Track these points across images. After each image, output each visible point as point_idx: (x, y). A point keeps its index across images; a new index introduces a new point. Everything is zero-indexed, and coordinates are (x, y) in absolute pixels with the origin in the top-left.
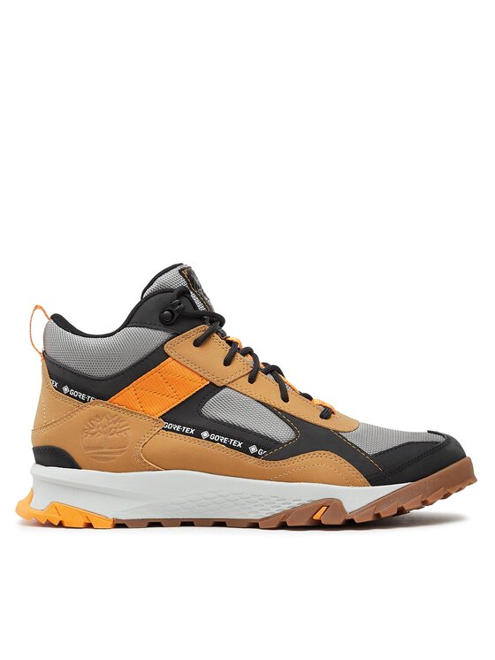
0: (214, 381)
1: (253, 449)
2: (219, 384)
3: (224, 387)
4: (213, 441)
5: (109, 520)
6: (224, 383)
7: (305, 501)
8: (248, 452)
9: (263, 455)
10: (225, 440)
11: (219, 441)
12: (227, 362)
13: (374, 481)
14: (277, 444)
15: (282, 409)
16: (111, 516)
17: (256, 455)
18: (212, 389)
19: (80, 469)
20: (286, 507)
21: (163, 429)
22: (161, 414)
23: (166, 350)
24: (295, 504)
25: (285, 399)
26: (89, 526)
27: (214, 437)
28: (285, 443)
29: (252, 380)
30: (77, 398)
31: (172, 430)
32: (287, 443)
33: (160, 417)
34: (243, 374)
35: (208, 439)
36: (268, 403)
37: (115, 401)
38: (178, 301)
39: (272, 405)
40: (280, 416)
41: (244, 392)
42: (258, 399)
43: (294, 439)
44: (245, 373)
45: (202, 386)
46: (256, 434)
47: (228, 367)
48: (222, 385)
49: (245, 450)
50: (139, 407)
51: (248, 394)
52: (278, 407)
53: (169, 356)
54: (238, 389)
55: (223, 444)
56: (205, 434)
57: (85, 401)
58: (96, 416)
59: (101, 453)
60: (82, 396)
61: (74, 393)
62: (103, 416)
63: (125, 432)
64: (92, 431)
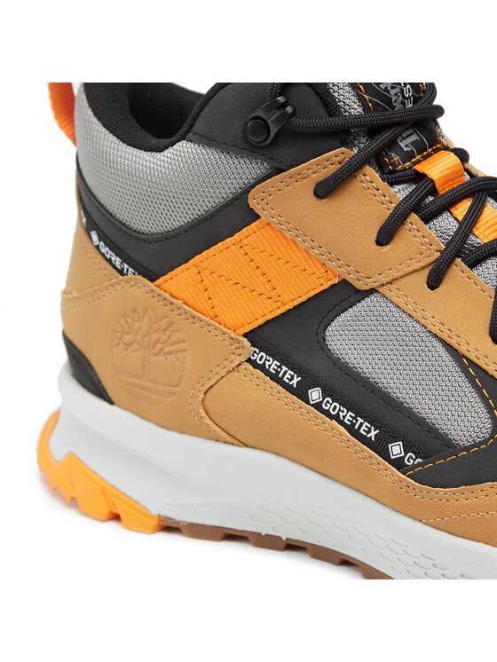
0: (351, 278)
2: (360, 285)
3: (372, 291)
4: (327, 413)
5: (151, 517)
6: (374, 285)
8: (385, 455)
9: (414, 466)
10: (348, 416)
11: (336, 418)
12: (386, 235)
14: (447, 444)
15: (480, 363)
16: (156, 509)
17: (398, 464)
18: (343, 295)
19: (111, 403)
21: (249, 360)
22: (247, 329)
26: (116, 517)
27: (331, 405)
29: (434, 282)
30: (109, 261)
31: (262, 368)
32: (467, 449)
33: (245, 335)
34: (418, 266)
35: (318, 406)
36: (453, 342)
37: (165, 286)
38: (281, 99)
39: (463, 349)
40: (471, 380)
41: (410, 308)
42: (435, 330)
43: (485, 442)
44: (422, 264)
45: (326, 286)
46: (409, 414)
47: (385, 249)
48: (367, 288)
49: (380, 448)
50: (206, 306)
51: (418, 315)
52: (472, 356)
53: (258, 217)
54: (400, 302)
55: (342, 423)
56: (315, 394)
57: (121, 272)
58: (135, 310)
59: (140, 387)
60: (117, 261)
61: (105, 250)
62: (145, 311)
63: (180, 355)
64: (127, 338)
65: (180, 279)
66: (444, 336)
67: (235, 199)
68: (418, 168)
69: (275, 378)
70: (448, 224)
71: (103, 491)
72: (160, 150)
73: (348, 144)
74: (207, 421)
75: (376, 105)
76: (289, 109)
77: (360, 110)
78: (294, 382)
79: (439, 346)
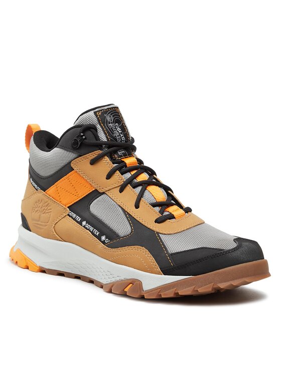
0: (98, 189)
1: (103, 238)
2: (100, 191)
3: (103, 193)
4: (86, 228)
5: (37, 267)
6: (104, 191)
7: (122, 278)
8: (100, 239)
9: (107, 243)
10: (92, 229)
11: (89, 230)
12: (109, 176)
13: (166, 271)
14: (118, 236)
15: (131, 213)
16: (38, 264)
17: (103, 242)
18: (95, 194)
19: (31, 231)
20: (114, 280)
21: (68, 215)
22: (69, 205)
23: (72, 165)
24: (118, 279)
25: (137, 206)
26: (27, 268)
27: (88, 226)
28: (121, 237)
29: (121, 191)
30: (34, 187)
31: (71, 217)
32: (123, 237)
33: (68, 207)
34: (117, 186)
35: (84, 227)
36: (124, 208)
37: (48, 193)
38: (82, 134)
39: (126, 210)
40: (127, 218)
41: (113, 198)
42: (119, 204)
43: (128, 235)
44: (118, 185)
45: (91, 191)
46: (109, 228)
47: (108, 180)
48: (102, 192)
49: (99, 238)
50: (58, 199)
51: (115, 200)
52: (128, 211)
53: (73, 170)
54: (111, 196)
55: (90, 231)
56: (84, 223)
57: (37, 190)
58: (39, 201)
59: (38, 224)
60: (36, 186)
61: (33, 183)
62: (42, 201)
63: (49, 213)
64: (36, 209)
65: (51, 190)
66: (122, 206)
67: (68, 164)
68: (123, 160)
69: (74, 219)
70: (128, 175)
71: (25, 259)
72: (49, 151)
73: (101, 149)
74: (55, 233)
75: (111, 140)
76: (84, 137)
77: (106, 140)
78: (79, 220)
79: (120, 209)
